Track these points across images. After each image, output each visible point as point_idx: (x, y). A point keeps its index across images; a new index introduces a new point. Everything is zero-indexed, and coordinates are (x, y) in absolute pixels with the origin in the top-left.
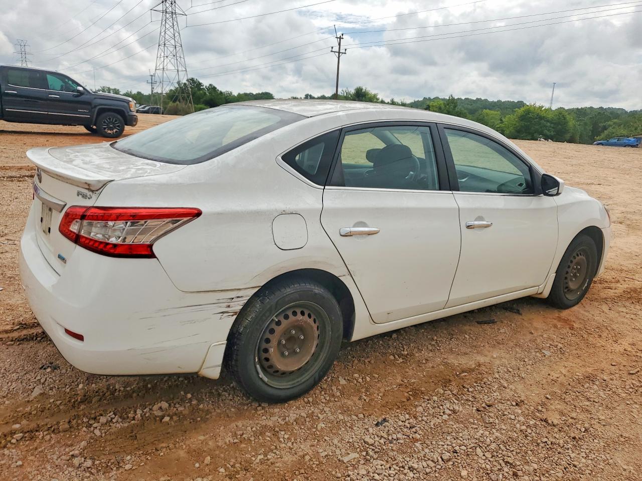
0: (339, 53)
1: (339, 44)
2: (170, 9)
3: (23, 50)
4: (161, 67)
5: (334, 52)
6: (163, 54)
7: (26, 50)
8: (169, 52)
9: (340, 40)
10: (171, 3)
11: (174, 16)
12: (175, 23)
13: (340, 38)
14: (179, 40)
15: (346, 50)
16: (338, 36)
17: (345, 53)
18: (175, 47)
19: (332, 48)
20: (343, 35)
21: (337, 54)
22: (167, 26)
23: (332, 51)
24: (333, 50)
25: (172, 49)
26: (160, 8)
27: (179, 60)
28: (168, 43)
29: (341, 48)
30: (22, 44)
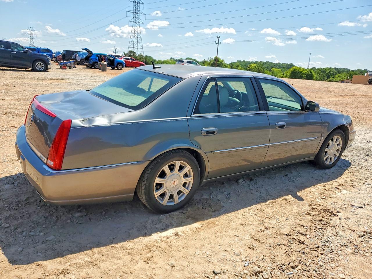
1: (218, 40)
4: (133, 47)
13: (219, 38)
17: (220, 44)
18: (137, 38)
21: (217, 44)
26: (132, 20)
29: (219, 42)
30: (31, 29)
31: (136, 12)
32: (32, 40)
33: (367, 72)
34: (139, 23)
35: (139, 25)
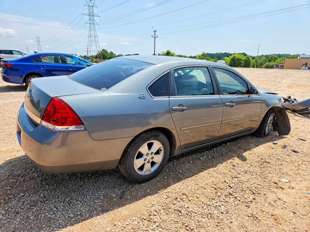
0: (155, 37)
1: (155, 34)
2: (92, 22)
4: (90, 45)
6: (90, 40)
7: (40, 40)
8: (93, 39)
10: (93, 20)
11: (94, 25)
12: (94, 28)
13: (155, 31)
14: (96, 34)
15: (157, 36)
16: (154, 31)
17: (157, 37)
19: (152, 35)
20: (156, 30)
22: (91, 29)
24: (153, 36)
25: (93, 38)
26: (88, 22)
27: (96, 42)
28: (92, 36)
29: (156, 36)
30: (38, 38)
31: (91, 15)
32: (39, 46)
33: (299, 56)
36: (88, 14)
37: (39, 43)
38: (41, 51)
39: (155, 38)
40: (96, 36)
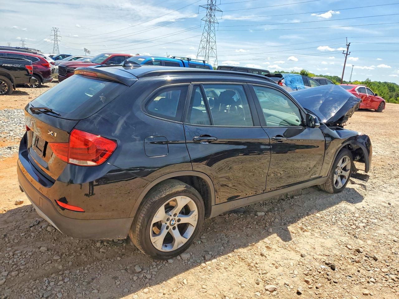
0: (347, 54)
3: (56, 34)
5: (344, 54)
9: (348, 47)
14: (215, 38)
19: (344, 51)
20: (350, 43)
21: (345, 55)
23: (343, 53)
26: (205, 19)
29: (349, 51)
30: (56, 30)
32: (56, 43)
34: (214, 22)
35: (213, 25)
36: (206, 6)
37: (56, 38)
38: (59, 51)
39: (347, 56)
40: (213, 40)
